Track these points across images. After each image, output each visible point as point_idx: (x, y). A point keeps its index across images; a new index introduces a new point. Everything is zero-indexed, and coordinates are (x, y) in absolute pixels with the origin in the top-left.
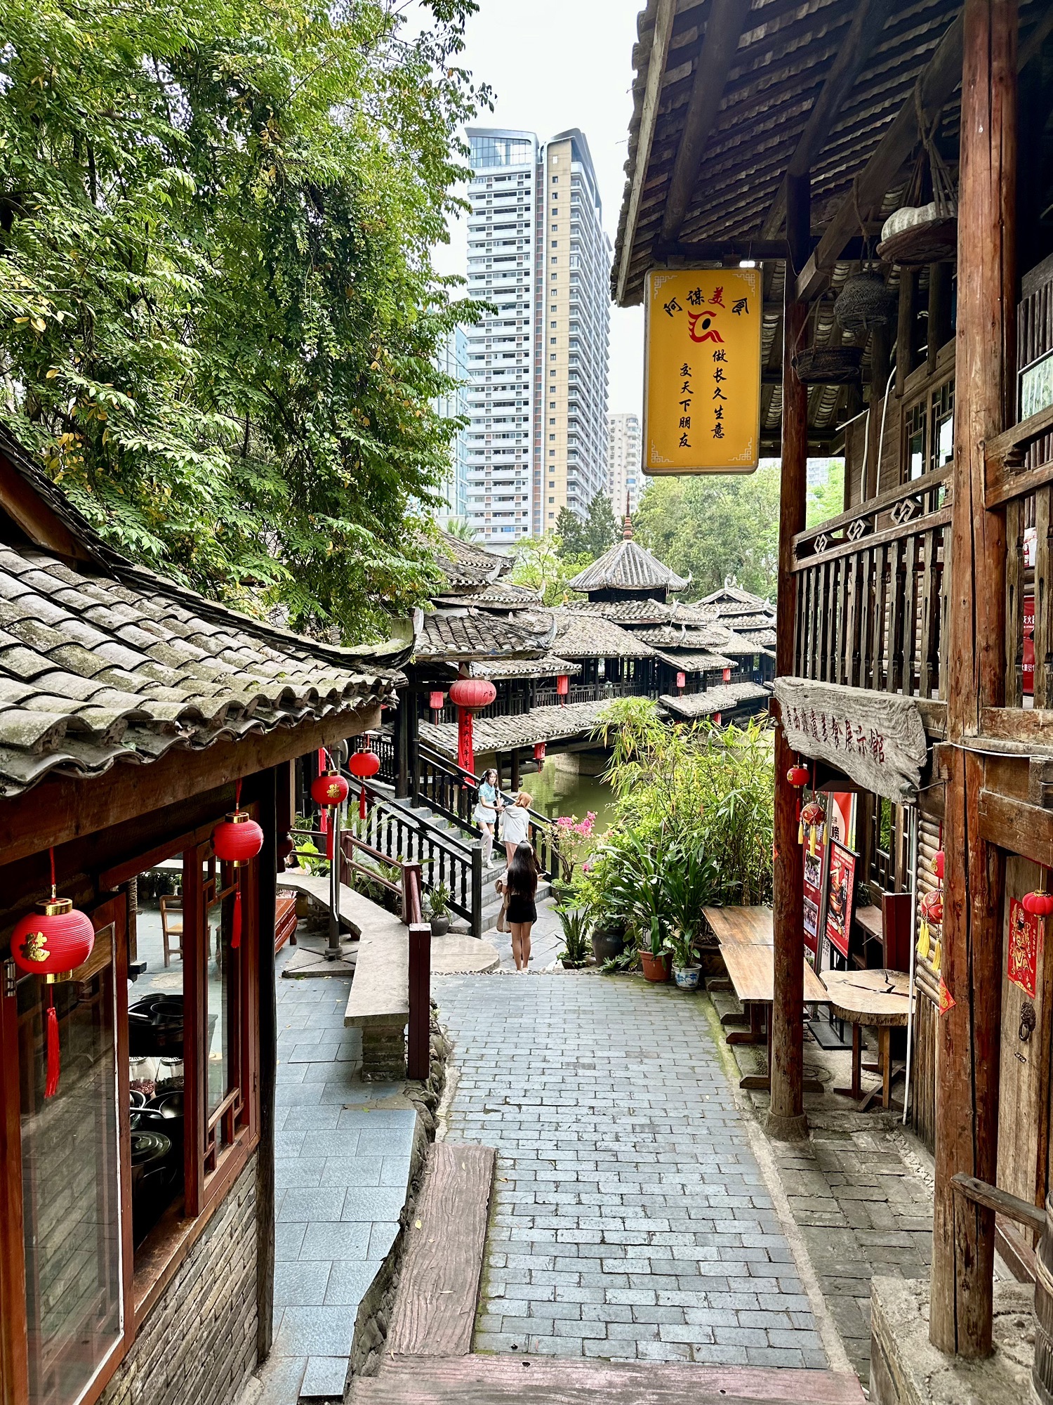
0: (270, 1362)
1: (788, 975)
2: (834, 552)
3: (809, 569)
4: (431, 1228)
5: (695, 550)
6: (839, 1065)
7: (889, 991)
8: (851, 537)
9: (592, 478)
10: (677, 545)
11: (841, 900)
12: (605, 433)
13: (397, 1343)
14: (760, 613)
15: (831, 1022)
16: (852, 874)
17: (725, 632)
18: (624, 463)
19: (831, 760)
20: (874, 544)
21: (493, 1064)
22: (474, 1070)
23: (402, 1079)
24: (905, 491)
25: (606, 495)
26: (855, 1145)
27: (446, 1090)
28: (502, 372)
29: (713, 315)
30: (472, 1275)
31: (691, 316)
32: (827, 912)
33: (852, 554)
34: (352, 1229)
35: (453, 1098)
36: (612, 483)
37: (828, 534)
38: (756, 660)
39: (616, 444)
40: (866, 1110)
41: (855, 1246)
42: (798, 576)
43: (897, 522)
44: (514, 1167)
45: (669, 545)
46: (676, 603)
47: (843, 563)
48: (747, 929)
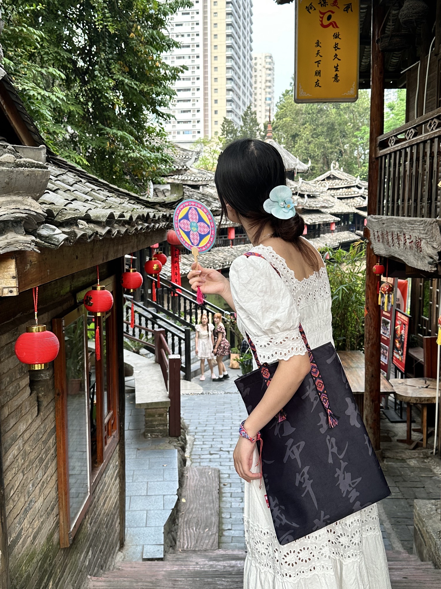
0: (126, 547)
1: (372, 376)
2: (399, 146)
3: (385, 156)
4: (190, 502)
5: (312, 145)
6: (401, 429)
7: (427, 387)
8: (408, 138)
9: (242, 97)
10: (300, 142)
11: (401, 343)
12: (251, 66)
13: (182, 546)
14: (354, 186)
15: (396, 409)
16: (407, 327)
17: (331, 199)
18: (263, 87)
19: (396, 256)
20: (419, 141)
21: (212, 434)
22: (201, 437)
23: (166, 436)
24: (434, 114)
25: (253, 109)
26: (408, 465)
27: (188, 445)
28: (181, 25)
29: (333, 12)
30: (214, 519)
31: (321, 13)
32: (393, 349)
33: (408, 147)
34: (153, 498)
35: (192, 449)
36: (255, 100)
37: (396, 136)
38: (351, 217)
39: (258, 73)
40: (414, 449)
41: (408, 506)
42: (380, 159)
43: (430, 130)
44: (229, 477)
45: (295, 142)
46: (300, 179)
47: (403, 152)
48: (349, 361)
